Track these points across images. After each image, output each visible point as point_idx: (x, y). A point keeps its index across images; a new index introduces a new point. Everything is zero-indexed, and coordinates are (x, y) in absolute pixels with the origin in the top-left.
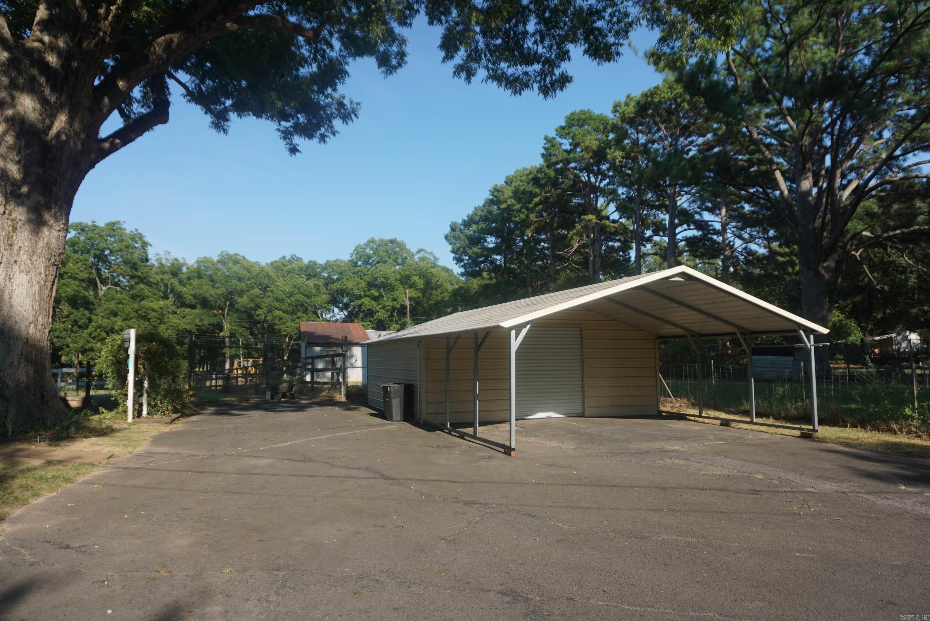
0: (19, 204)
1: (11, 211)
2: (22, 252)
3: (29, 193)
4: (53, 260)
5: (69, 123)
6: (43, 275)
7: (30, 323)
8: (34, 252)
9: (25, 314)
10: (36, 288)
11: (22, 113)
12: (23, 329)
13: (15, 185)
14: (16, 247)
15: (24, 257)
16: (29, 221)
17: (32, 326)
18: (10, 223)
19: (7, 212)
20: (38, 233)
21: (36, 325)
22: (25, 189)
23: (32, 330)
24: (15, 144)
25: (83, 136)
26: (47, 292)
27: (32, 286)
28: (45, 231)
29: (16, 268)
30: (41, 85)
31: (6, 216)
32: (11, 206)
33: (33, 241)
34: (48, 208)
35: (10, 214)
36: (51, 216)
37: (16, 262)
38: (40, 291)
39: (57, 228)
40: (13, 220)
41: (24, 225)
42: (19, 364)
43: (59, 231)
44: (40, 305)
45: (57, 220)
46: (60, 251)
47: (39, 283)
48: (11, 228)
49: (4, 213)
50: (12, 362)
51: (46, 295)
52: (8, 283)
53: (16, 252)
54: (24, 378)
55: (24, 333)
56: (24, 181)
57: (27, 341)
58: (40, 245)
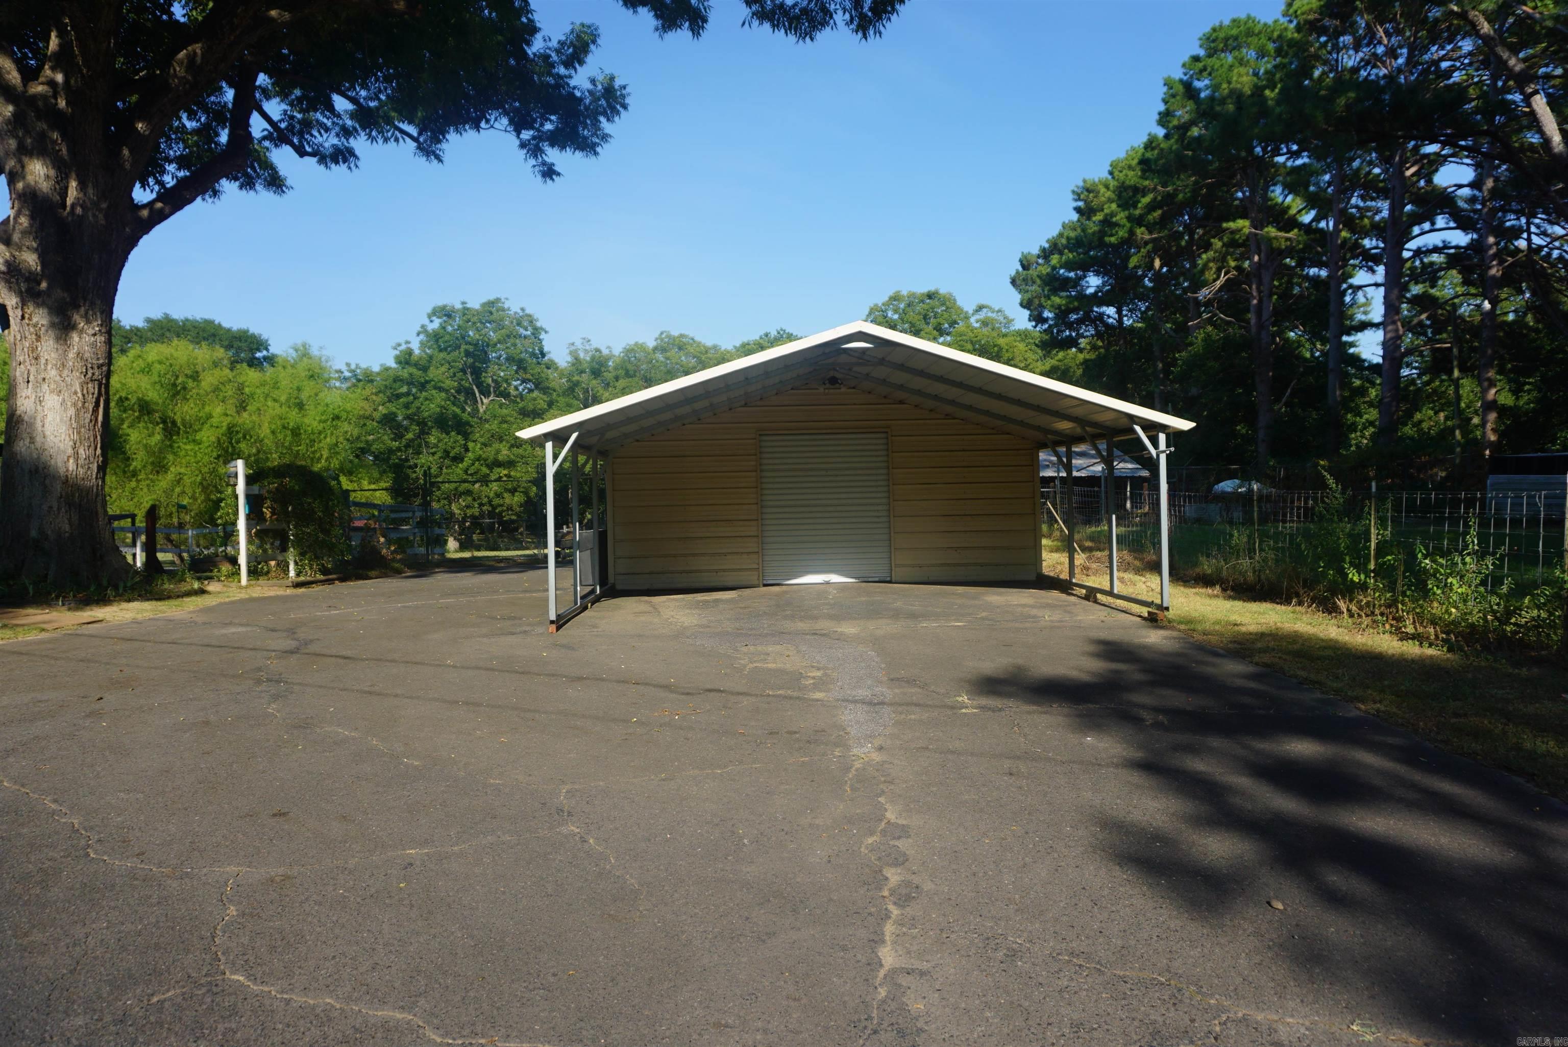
0: (38, 305)
1: (31, 315)
2: (49, 367)
3: (49, 287)
4: (90, 374)
5: (81, 190)
6: (80, 395)
7: (69, 457)
8: (63, 365)
9: (62, 446)
10: (72, 412)
11: (33, 183)
12: (60, 464)
13: (32, 279)
14: (43, 361)
15: (53, 373)
16: (53, 325)
17: (71, 461)
18: (32, 330)
19: (27, 316)
20: (66, 340)
21: (77, 459)
22: (44, 285)
23: (71, 465)
24: (31, 225)
25: (104, 205)
26: (88, 416)
27: (66, 410)
28: (75, 337)
29: (45, 387)
30: (55, 142)
31: (26, 321)
32: (30, 309)
33: (60, 352)
34: (77, 307)
35: (30, 319)
36: (82, 317)
37: (44, 379)
38: (77, 415)
39: (91, 331)
40: (35, 326)
41: (47, 331)
42: (59, 509)
43: (94, 335)
44: (79, 433)
45: (88, 322)
46: (101, 361)
47: (75, 405)
48: (34, 337)
49: (23, 317)
50: (51, 507)
51: (87, 420)
52: (39, 408)
53: (43, 367)
54: (67, 527)
55: (62, 471)
56: (43, 275)
57: (66, 481)
58: (71, 355)
